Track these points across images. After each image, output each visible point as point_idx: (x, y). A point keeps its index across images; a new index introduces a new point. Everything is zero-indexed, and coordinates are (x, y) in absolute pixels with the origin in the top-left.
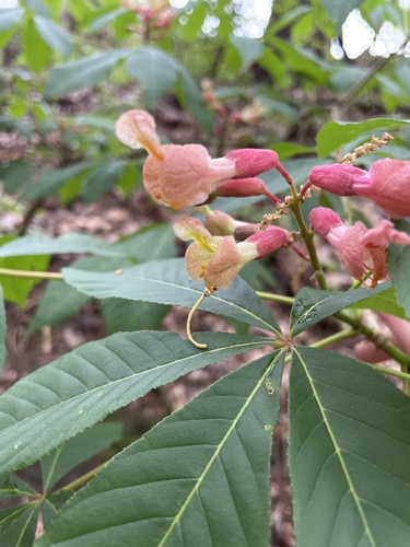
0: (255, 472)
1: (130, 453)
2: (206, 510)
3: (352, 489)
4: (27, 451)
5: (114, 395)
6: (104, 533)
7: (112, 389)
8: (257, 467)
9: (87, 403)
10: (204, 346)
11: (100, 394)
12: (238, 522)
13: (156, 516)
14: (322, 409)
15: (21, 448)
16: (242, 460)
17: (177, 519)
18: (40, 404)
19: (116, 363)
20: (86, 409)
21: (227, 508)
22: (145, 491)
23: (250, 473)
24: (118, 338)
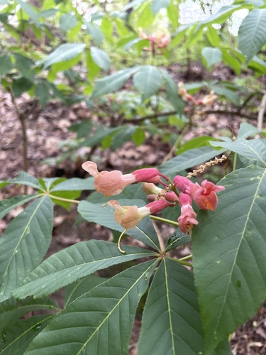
0: (130, 313)
1: (84, 297)
2: (109, 327)
3: (171, 328)
4: (46, 290)
5: (84, 270)
6: (69, 329)
7: (84, 267)
8: (131, 312)
9: (73, 272)
10: (124, 252)
11: (79, 268)
12: (119, 333)
13: (90, 325)
14: (167, 290)
15: (45, 288)
16: (127, 307)
17: (98, 328)
18: (57, 269)
19: (89, 254)
20: (72, 275)
21: (116, 327)
22: (87, 315)
23: (128, 314)
24: (92, 242)
